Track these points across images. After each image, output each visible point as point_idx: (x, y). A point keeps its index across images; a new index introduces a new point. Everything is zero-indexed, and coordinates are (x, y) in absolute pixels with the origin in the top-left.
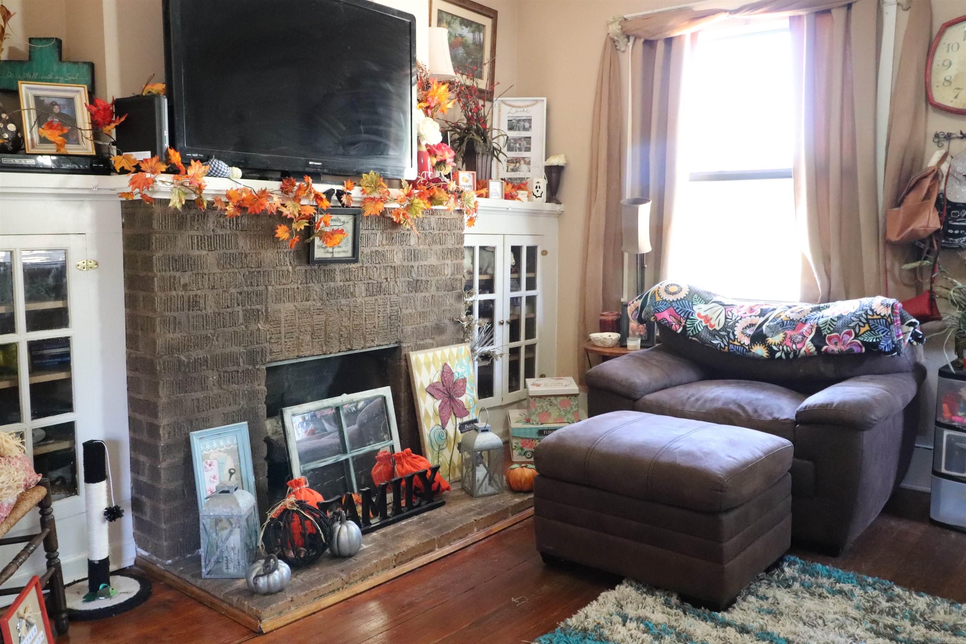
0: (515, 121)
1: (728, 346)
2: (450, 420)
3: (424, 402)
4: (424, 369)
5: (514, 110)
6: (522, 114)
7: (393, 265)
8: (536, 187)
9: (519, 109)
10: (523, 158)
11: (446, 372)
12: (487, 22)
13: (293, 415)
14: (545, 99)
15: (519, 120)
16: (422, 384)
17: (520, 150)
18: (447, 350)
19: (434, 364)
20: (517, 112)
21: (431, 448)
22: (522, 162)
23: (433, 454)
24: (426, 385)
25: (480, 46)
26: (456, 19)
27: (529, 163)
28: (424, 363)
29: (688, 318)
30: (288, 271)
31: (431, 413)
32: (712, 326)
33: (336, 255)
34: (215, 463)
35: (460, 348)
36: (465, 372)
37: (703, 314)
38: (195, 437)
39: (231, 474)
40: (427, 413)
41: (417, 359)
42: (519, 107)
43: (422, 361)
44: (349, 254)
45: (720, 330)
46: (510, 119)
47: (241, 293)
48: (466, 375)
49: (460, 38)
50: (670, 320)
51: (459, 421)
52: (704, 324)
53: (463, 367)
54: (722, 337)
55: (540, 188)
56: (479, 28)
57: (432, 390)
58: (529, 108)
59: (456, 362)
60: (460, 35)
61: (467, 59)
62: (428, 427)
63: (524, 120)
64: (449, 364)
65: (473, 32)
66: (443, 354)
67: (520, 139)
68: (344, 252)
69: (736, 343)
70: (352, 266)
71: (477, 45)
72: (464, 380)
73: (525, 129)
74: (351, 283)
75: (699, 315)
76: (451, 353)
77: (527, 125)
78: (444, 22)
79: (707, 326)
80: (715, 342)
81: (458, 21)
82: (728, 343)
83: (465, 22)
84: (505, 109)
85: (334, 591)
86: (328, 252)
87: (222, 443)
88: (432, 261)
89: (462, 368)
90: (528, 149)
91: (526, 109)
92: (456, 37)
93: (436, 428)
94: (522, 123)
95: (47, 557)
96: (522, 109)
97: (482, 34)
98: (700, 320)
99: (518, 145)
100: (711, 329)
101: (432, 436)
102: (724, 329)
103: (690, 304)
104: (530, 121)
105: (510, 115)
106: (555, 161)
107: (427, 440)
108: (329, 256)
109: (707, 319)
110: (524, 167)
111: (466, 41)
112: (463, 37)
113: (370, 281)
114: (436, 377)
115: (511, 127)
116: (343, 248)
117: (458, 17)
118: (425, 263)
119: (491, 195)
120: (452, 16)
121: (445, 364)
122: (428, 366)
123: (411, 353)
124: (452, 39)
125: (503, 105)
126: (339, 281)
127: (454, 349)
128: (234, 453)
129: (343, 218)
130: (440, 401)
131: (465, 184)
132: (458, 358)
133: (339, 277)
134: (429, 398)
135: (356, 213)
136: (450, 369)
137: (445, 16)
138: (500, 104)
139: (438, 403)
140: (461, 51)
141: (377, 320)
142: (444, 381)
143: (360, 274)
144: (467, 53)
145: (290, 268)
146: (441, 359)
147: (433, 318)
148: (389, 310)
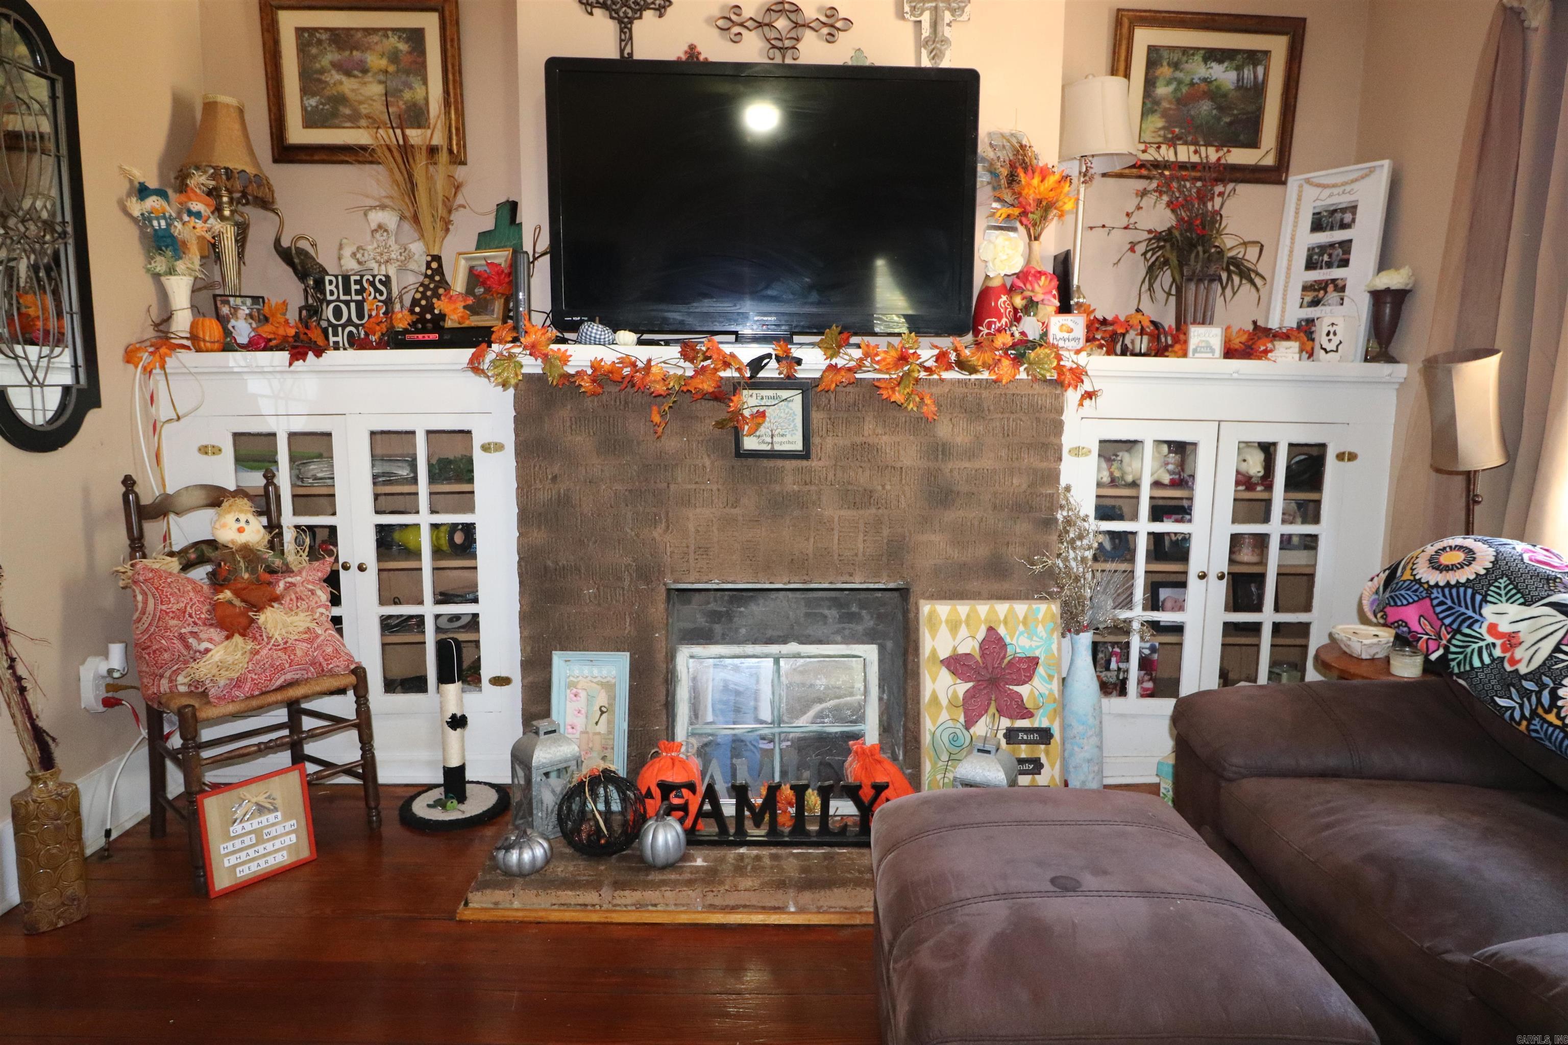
0: (1325, 214)
1: (1529, 721)
2: (983, 718)
3: (934, 680)
4: (944, 630)
5: (1327, 192)
6: (1343, 200)
7: (899, 465)
8: (1328, 334)
9: (1336, 191)
10: (1333, 281)
11: (993, 642)
12: (1277, 44)
13: (692, 657)
14: (1386, 163)
15: (1335, 211)
16: (934, 652)
17: (1329, 265)
18: (1002, 608)
19: (968, 625)
20: (1331, 196)
21: (932, 753)
22: (1331, 288)
23: (934, 765)
24: (944, 654)
25: (1258, 90)
26: (1193, 55)
27: (1343, 289)
28: (947, 622)
29: (1458, 631)
30: (704, 467)
31: (944, 702)
32: (1513, 662)
33: (777, 447)
34: (583, 694)
35: (1034, 606)
36: (1038, 647)
37: (1505, 627)
38: (558, 658)
39: (602, 713)
40: (935, 699)
41: (932, 614)
42: (1334, 186)
43: (943, 617)
44: (798, 446)
45: (1525, 677)
46: (1317, 210)
47: (630, 491)
48: (1037, 653)
49: (1203, 85)
50: (1415, 627)
51: (1005, 723)
52: (1497, 653)
53: (1035, 638)
54: (1525, 694)
55: (1335, 334)
56: (1255, 57)
57: (957, 664)
58: (1356, 186)
59: (1021, 628)
60: (1205, 80)
61: (1219, 119)
62: (935, 719)
63: (1344, 210)
64: (1002, 631)
65: (1239, 69)
66: (992, 611)
67: (1332, 245)
68: (790, 443)
69: (1551, 717)
70: (804, 463)
71: (1247, 90)
72: (1033, 662)
73: (1344, 226)
74: (813, 488)
75: (1492, 629)
76: (1011, 611)
77: (1348, 217)
78: (1165, 63)
79: (1502, 659)
80: (1502, 702)
81: (1198, 58)
82: (1534, 713)
83: (1213, 55)
84: (1311, 193)
85: (586, 905)
86: (763, 442)
87: (595, 672)
88: (986, 463)
89: (1032, 640)
90: (1345, 263)
91: (1348, 188)
92: (1192, 84)
93: (950, 724)
94: (1338, 216)
96: (1340, 190)
97: (1260, 70)
98: (1490, 639)
99: (1326, 258)
100: (1508, 668)
101: (938, 734)
102: (1535, 676)
103: (1478, 598)
104: (1353, 209)
105: (1319, 203)
106: (1393, 280)
107: (926, 739)
108: (768, 448)
109: (1511, 641)
110: (1332, 296)
111: (1218, 88)
112: (1211, 82)
113: (850, 487)
114: (969, 645)
115: (1318, 225)
116: (789, 438)
117: (1198, 49)
118: (967, 465)
119: (1195, 351)
120: (1185, 50)
121: (991, 629)
122: (954, 626)
123: (922, 602)
124: (1184, 89)
125: (1306, 187)
126: (790, 484)
127: (1021, 608)
128: (609, 687)
129: (784, 394)
130: (970, 685)
131: (1066, 335)
132: (1025, 622)
133: (789, 479)
134: (945, 676)
135: (807, 388)
136: (1000, 639)
137: (1165, 54)
138: (1301, 186)
139: (963, 687)
140: (1205, 107)
141: (862, 545)
142: (983, 656)
143: (831, 476)
144: (1220, 108)
145: (708, 463)
146: (986, 620)
147: (982, 551)
148: (886, 532)
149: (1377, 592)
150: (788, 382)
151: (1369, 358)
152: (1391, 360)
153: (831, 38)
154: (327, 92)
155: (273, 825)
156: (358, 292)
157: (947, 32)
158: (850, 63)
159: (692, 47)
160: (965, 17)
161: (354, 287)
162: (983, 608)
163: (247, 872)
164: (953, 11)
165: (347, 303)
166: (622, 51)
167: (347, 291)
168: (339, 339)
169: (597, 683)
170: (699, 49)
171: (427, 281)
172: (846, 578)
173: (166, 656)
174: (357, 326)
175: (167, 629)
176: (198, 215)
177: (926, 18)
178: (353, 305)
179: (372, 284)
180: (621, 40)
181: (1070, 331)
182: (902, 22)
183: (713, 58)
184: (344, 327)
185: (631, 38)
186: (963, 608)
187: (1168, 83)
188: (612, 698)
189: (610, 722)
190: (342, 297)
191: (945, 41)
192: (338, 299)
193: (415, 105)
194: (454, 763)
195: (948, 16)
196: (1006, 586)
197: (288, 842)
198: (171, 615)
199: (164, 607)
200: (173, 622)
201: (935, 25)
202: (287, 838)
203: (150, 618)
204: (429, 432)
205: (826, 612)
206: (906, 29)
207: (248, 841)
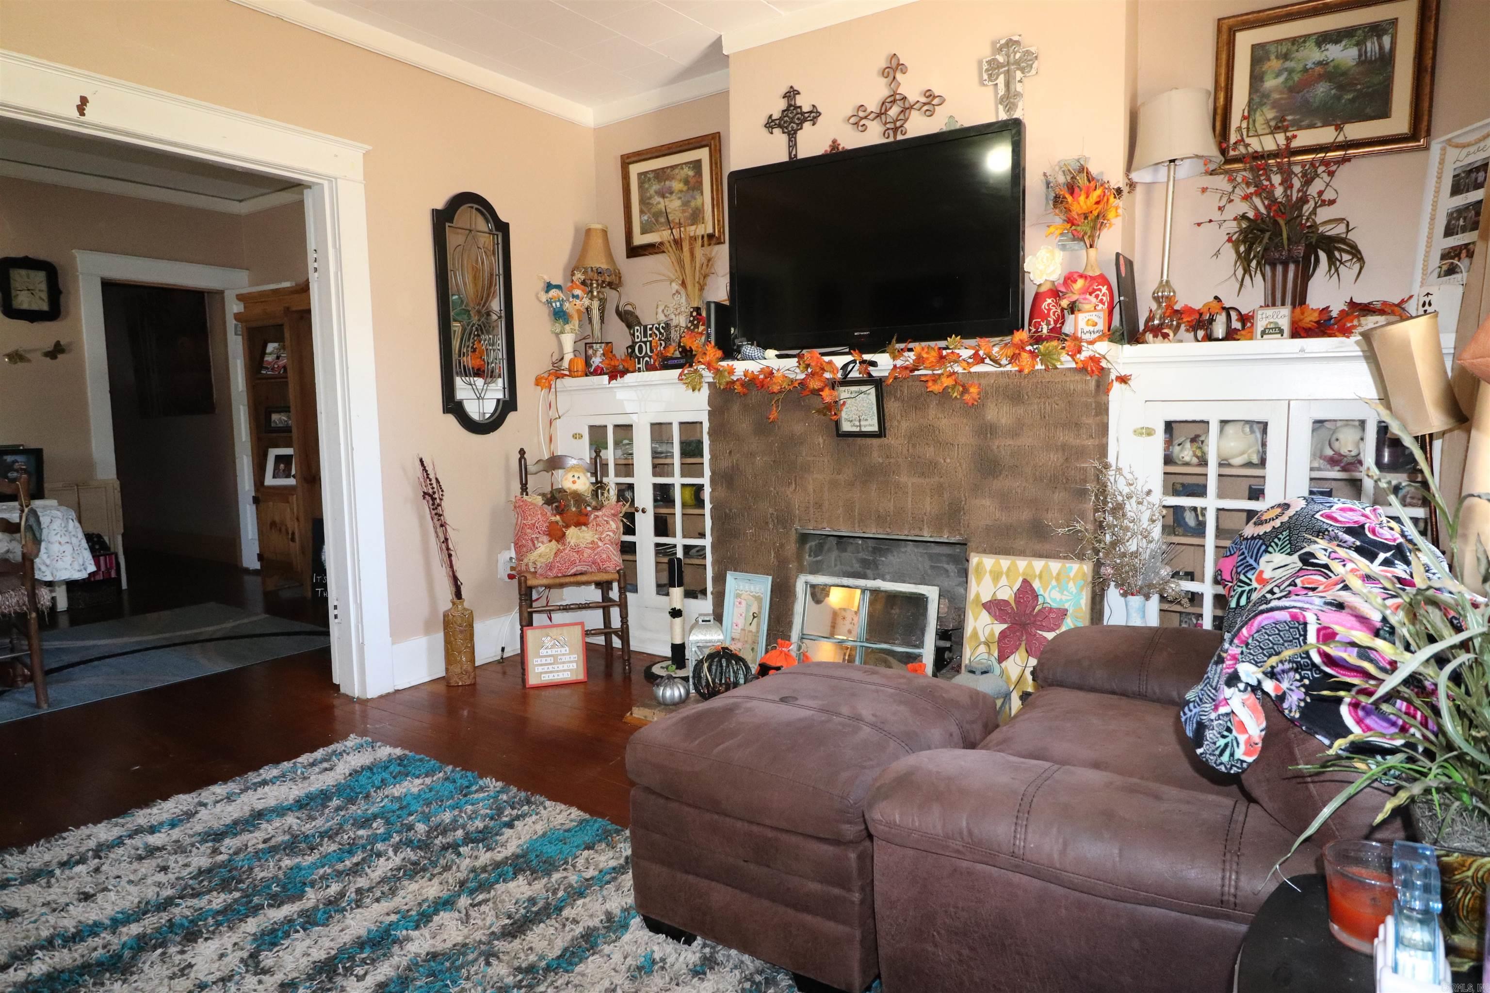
0: (1463, 175)
2: (1014, 656)
3: (976, 619)
4: (987, 579)
5: (1465, 151)
6: (1477, 158)
7: (956, 442)
8: (1424, 305)
9: (1472, 149)
10: (1466, 246)
11: (1027, 592)
12: (1406, 9)
13: (806, 583)
15: (1471, 171)
16: (978, 595)
17: (1464, 229)
18: (1038, 564)
19: (1008, 576)
20: (1468, 155)
22: (1463, 253)
24: (986, 598)
25: (1387, 60)
26: (1304, 42)
27: (1472, 255)
28: (991, 572)
29: (1239, 578)
30: (819, 444)
31: (984, 636)
33: (864, 429)
34: (744, 603)
35: (1067, 565)
36: (1068, 601)
37: (1267, 575)
38: (730, 577)
39: (754, 617)
40: (975, 634)
41: (979, 565)
42: (1469, 145)
43: (988, 568)
44: (875, 428)
46: (1456, 173)
47: (774, 462)
48: (1066, 606)
49: (1318, 68)
53: (1065, 593)
55: (1430, 304)
56: (1379, 28)
57: (996, 608)
59: (1054, 583)
60: (1320, 63)
61: (1338, 98)
62: (974, 650)
63: (1478, 169)
64: (1036, 585)
65: (1359, 44)
66: (1030, 565)
67: (1467, 208)
68: (870, 425)
71: (1371, 62)
72: (1062, 613)
73: (1477, 186)
74: (892, 460)
75: (1259, 575)
76: (1046, 567)
77: (1481, 176)
78: (1273, 57)
81: (1311, 44)
84: (1453, 154)
86: (854, 425)
87: (752, 588)
88: (1026, 440)
89: (1062, 594)
90: (1476, 225)
91: (1482, 145)
92: (1305, 70)
93: (986, 655)
94: (1473, 175)
95: (621, 621)
96: (1475, 148)
97: (1386, 40)
99: (1461, 222)
103: (1264, 547)
104: (1486, 166)
105: (1459, 164)
108: (858, 429)
111: (1336, 67)
112: (1327, 64)
113: (919, 460)
114: (1006, 594)
115: (1456, 190)
116: (870, 422)
117: (1309, 36)
118: (1011, 442)
119: (1263, 333)
120: (1294, 41)
121: (1025, 581)
122: (996, 576)
123: (972, 554)
124: (1296, 77)
125: (1449, 149)
126: (876, 457)
127: (1055, 565)
128: (759, 599)
129: (864, 388)
130: (1005, 626)
131: (1091, 329)
132: (1058, 578)
133: (875, 454)
134: (985, 617)
135: (878, 383)
136: (1033, 590)
137: (1273, 49)
138: (1443, 149)
139: (999, 627)
140: (1322, 90)
141: (929, 506)
142: (1017, 601)
143: (905, 451)
144: (1341, 87)
145: (821, 440)
146: (1024, 574)
147: (1026, 515)
148: (946, 495)
150: (870, 380)
153: (930, 113)
154: (653, 210)
155: (564, 655)
156: (651, 335)
157: (1019, 87)
158: (945, 129)
159: (834, 141)
160: (1033, 72)
161: (649, 332)
162: (1022, 564)
163: (547, 678)
164: (1023, 70)
165: (645, 343)
166: (790, 154)
167: (645, 336)
168: (640, 366)
169: (752, 596)
171: (689, 325)
172: (917, 532)
173: (525, 549)
174: (650, 357)
175: (525, 534)
176: (577, 297)
177: (1001, 80)
178: (648, 344)
179: (657, 329)
180: (790, 147)
181: (1095, 324)
182: (984, 88)
183: (850, 146)
184: (643, 358)
185: (796, 144)
186: (1005, 562)
187: (1278, 75)
188: (760, 608)
189: (758, 625)
190: (644, 339)
191: (1018, 95)
192: (641, 341)
193: (697, 209)
194: (678, 641)
195: (1019, 75)
196: (1047, 547)
197: (571, 667)
200: (529, 531)
201: (1007, 85)
202: (571, 665)
204: (681, 423)
205: (946, 566)
206: (989, 91)
207: (550, 660)
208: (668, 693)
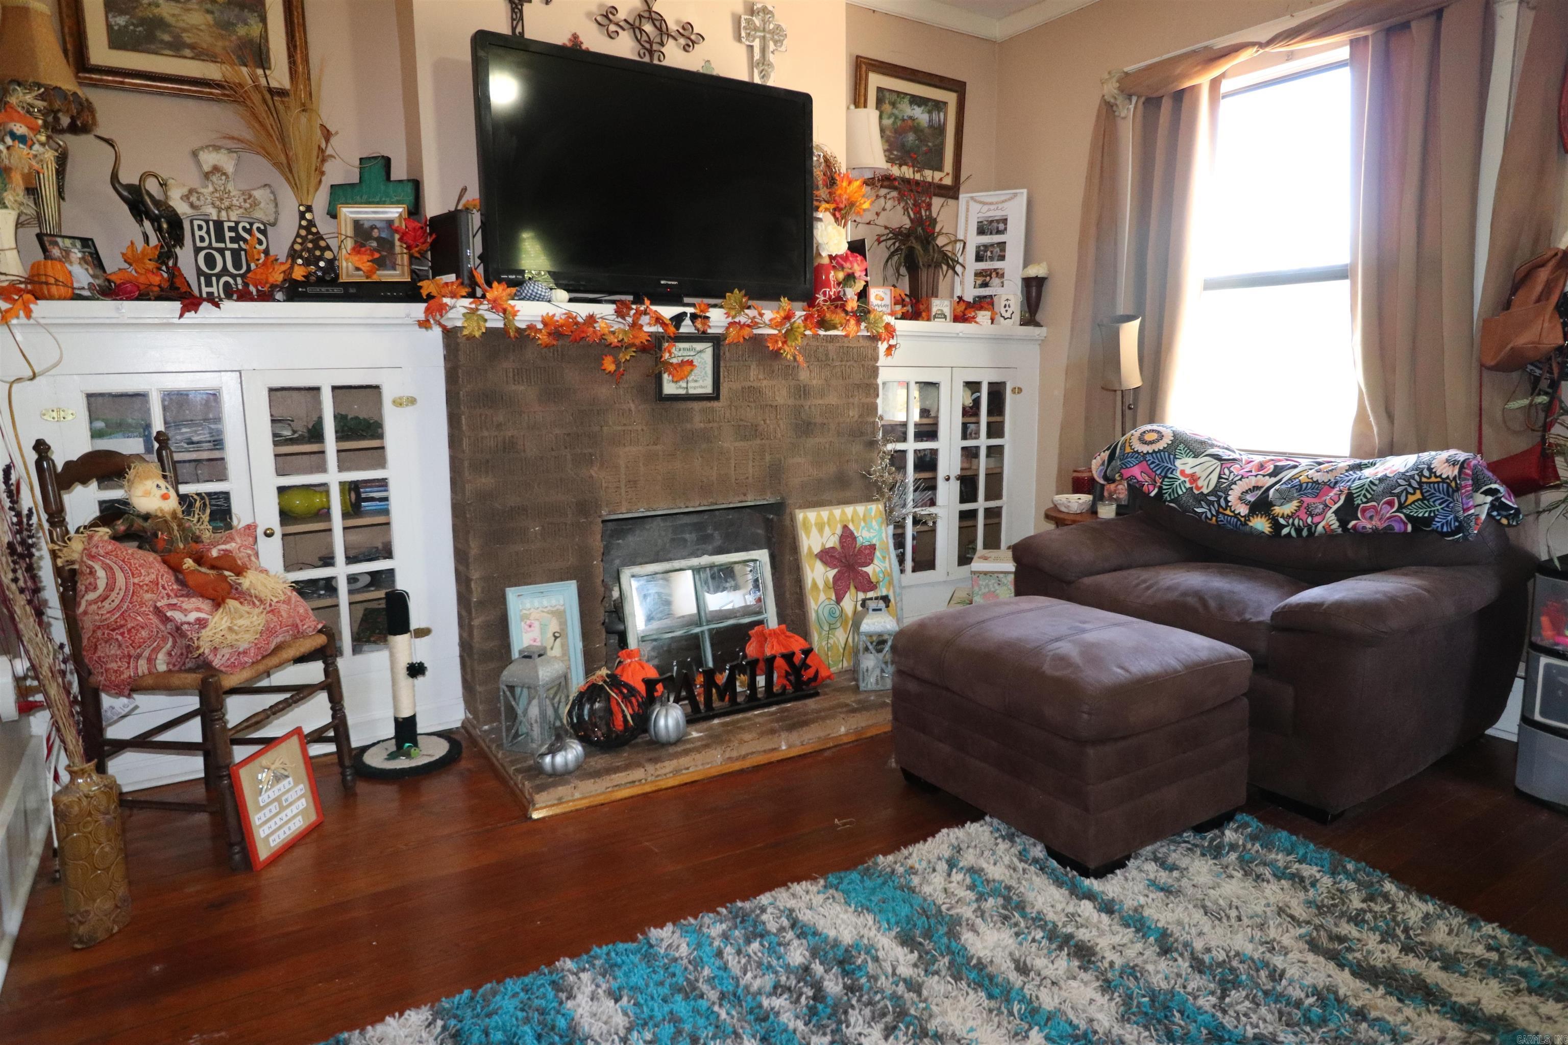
0: (986, 223)
1: (1217, 517)
2: (848, 595)
3: (812, 571)
4: (814, 531)
5: (986, 208)
6: (997, 214)
7: (775, 404)
8: (1005, 306)
9: (992, 207)
10: (995, 270)
11: (847, 536)
12: (951, 98)
13: (633, 576)
14: (1025, 191)
15: (992, 221)
16: (810, 548)
17: (992, 259)
18: (849, 510)
19: (829, 525)
20: (989, 210)
21: (818, 626)
22: (994, 275)
23: (820, 634)
24: (817, 549)
25: (940, 130)
26: (903, 98)
27: (1003, 276)
28: (816, 524)
29: (1166, 477)
30: (630, 410)
31: (821, 585)
32: (1198, 488)
33: (691, 391)
34: (536, 624)
35: (868, 507)
36: (874, 537)
37: (1188, 471)
38: (512, 595)
39: (556, 638)
40: (815, 585)
41: (806, 520)
42: (991, 204)
43: (813, 522)
44: (709, 390)
45: (1208, 494)
46: (980, 220)
47: (569, 435)
48: (874, 542)
49: (910, 122)
50: (1141, 479)
51: (861, 596)
52: (1188, 485)
53: (872, 531)
54: (1210, 503)
55: (1010, 306)
56: (939, 106)
57: (826, 556)
58: (1005, 205)
59: (863, 524)
60: (911, 118)
61: (919, 148)
62: (816, 601)
63: (998, 221)
64: (851, 526)
65: (930, 112)
66: (843, 513)
67: (992, 245)
68: (702, 387)
69: (1228, 512)
70: (715, 404)
71: (935, 129)
72: (873, 547)
73: (999, 232)
74: (715, 425)
75: (1182, 472)
76: (855, 512)
77: (1001, 226)
78: (888, 101)
79: (1191, 489)
80: (1199, 510)
81: (906, 100)
82: (1218, 512)
83: (916, 100)
84: (975, 207)
85: (634, 782)
86: (680, 387)
87: (545, 603)
88: (832, 399)
89: (870, 532)
90: (1002, 258)
91: (1000, 206)
92: (903, 120)
93: (827, 602)
94: (995, 225)
95: (332, 708)
96: (995, 207)
97: (942, 114)
98: (1182, 479)
99: (989, 254)
100: (1196, 492)
101: (820, 612)
102: (1214, 492)
103: (1171, 457)
104: (1005, 221)
105: (981, 215)
106: (1034, 271)
107: (813, 616)
108: (683, 392)
109: (1194, 478)
110: (995, 281)
111: (918, 124)
112: (914, 120)
113: (741, 423)
114: (832, 541)
115: (981, 231)
116: (701, 383)
117: (906, 94)
118: (820, 402)
119: (935, 317)
120: (898, 93)
121: (845, 527)
122: (821, 527)
123: (797, 511)
124: (899, 123)
125: (972, 203)
126: (698, 423)
127: (861, 509)
128: (559, 615)
129: (699, 346)
130: (835, 571)
131: (879, 302)
132: (864, 519)
133: (697, 418)
134: (819, 566)
135: (717, 341)
136: (852, 533)
137: (887, 94)
138: (968, 202)
139: (832, 573)
140: (911, 137)
141: (751, 470)
142: (843, 547)
143: (728, 415)
144: (919, 139)
145: (633, 406)
146: (841, 521)
147: (831, 469)
148: (768, 458)
149: (1103, 464)
150: (702, 337)
151: (1024, 323)
152: (1038, 325)
153: (686, 48)
154: (139, 13)
155: (288, 791)
156: (232, 240)
157: (771, 58)
158: (701, 71)
159: (575, 37)
160: (783, 48)
161: (228, 234)
162: (837, 511)
163: (278, 841)
164: (776, 42)
165: (221, 251)
166: (514, 29)
167: (220, 238)
168: (214, 289)
169: (548, 613)
170: (582, 39)
171: (303, 233)
172: (742, 498)
173: (144, 633)
174: (234, 277)
175: (142, 604)
176: (22, 139)
177: (757, 44)
178: (228, 254)
179: (249, 231)
180: (513, 20)
181: (882, 299)
182: (738, 44)
184: (219, 276)
185: (522, 18)
186: (824, 513)
187: (889, 118)
188: (563, 623)
189: (564, 647)
190: (215, 245)
191: (770, 65)
192: (210, 246)
193: (251, 41)
194: (406, 713)
195: (772, 46)
196: (848, 494)
197: (301, 807)
198: (145, 588)
199: (136, 581)
200: (148, 596)
201: (763, 50)
202: (299, 803)
203: (122, 593)
204: (334, 388)
206: (741, 51)
207: (274, 808)
208: (559, 759)
